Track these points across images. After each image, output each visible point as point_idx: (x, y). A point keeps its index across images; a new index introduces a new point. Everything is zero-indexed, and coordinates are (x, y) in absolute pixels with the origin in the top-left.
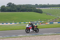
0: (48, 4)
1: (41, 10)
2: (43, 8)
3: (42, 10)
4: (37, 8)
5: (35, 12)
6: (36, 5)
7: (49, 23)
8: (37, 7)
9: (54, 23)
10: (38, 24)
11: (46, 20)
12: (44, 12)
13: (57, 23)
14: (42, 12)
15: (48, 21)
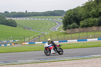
0: (26, 11)
1: (14, 21)
2: (18, 18)
3: (16, 22)
4: (8, 19)
5: (5, 25)
6: (6, 12)
7: (28, 43)
8: (8, 17)
9: (36, 43)
10: (9, 45)
11: (22, 39)
12: (20, 25)
13: (42, 43)
14: (16, 24)
15: (27, 40)
